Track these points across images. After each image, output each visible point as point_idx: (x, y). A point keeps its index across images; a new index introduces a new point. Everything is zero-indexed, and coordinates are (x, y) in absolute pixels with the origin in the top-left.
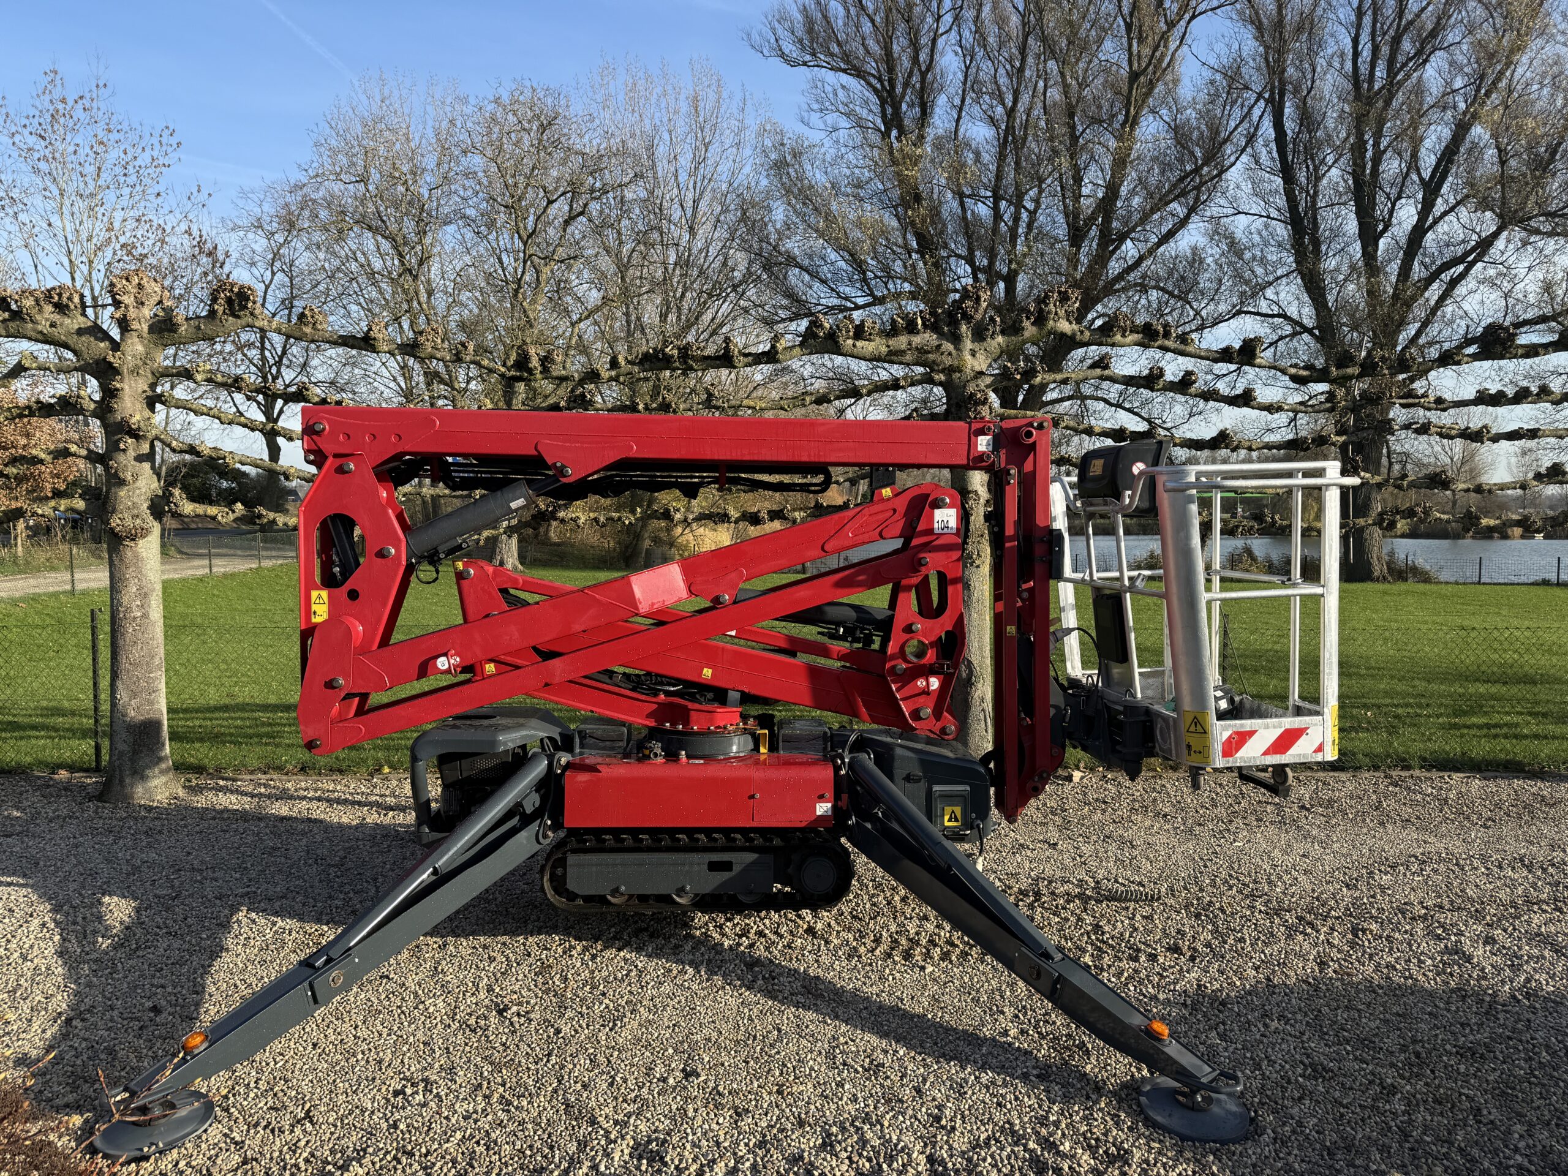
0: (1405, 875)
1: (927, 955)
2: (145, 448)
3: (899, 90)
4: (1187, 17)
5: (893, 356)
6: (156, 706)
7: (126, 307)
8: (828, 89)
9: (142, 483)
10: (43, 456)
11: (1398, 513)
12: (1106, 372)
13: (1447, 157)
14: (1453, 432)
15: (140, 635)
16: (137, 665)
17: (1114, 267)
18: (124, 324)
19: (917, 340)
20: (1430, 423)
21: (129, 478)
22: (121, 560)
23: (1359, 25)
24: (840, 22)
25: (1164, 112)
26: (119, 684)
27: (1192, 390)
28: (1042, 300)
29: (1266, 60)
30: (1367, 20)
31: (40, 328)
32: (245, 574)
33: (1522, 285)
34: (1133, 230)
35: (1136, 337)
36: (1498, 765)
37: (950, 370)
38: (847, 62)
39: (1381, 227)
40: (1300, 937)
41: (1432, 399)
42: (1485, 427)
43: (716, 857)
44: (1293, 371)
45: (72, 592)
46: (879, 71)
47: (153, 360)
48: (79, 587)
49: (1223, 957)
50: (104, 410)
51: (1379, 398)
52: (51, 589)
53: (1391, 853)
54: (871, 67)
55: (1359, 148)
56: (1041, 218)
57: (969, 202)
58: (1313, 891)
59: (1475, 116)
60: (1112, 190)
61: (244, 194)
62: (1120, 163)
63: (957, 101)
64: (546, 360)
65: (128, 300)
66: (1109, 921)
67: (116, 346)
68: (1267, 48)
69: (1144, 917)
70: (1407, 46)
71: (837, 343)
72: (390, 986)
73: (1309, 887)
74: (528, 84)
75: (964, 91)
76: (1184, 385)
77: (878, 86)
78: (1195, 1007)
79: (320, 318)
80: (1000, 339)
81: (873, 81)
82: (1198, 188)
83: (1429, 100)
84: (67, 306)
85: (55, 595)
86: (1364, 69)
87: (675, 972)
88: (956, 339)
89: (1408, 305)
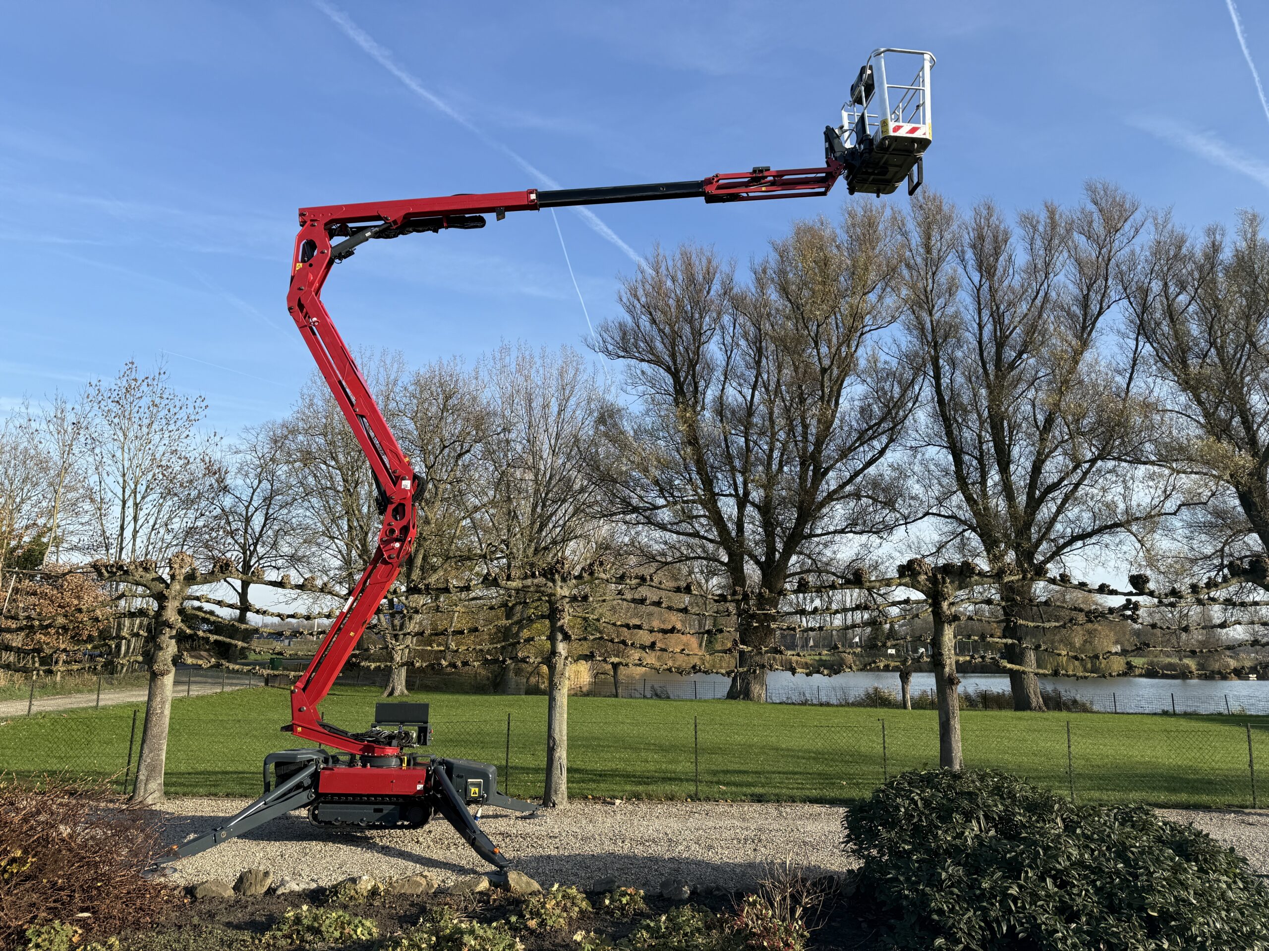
2: (174, 632)
5: (525, 588)
6: (160, 758)
7: (175, 568)
8: (638, 371)
9: (170, 649)
15: (158, 722)
16: (154, 737)
18: (173, 577)
21: (165, 646)
22: (155, 686)
26: (145, 746)
31: (135, 578)
32: (211, 696)
37: (550, 595)
43: (376, 807)
47: (183, 592)
48: (101, 703)
50: (157, 615)
61: (247, 430)
67: (168, 586)
71: (498, 583)
74: (438, 372)
75: (726, 372)
84: (149, 569)
85: (84, 709)
88: (554, 581)
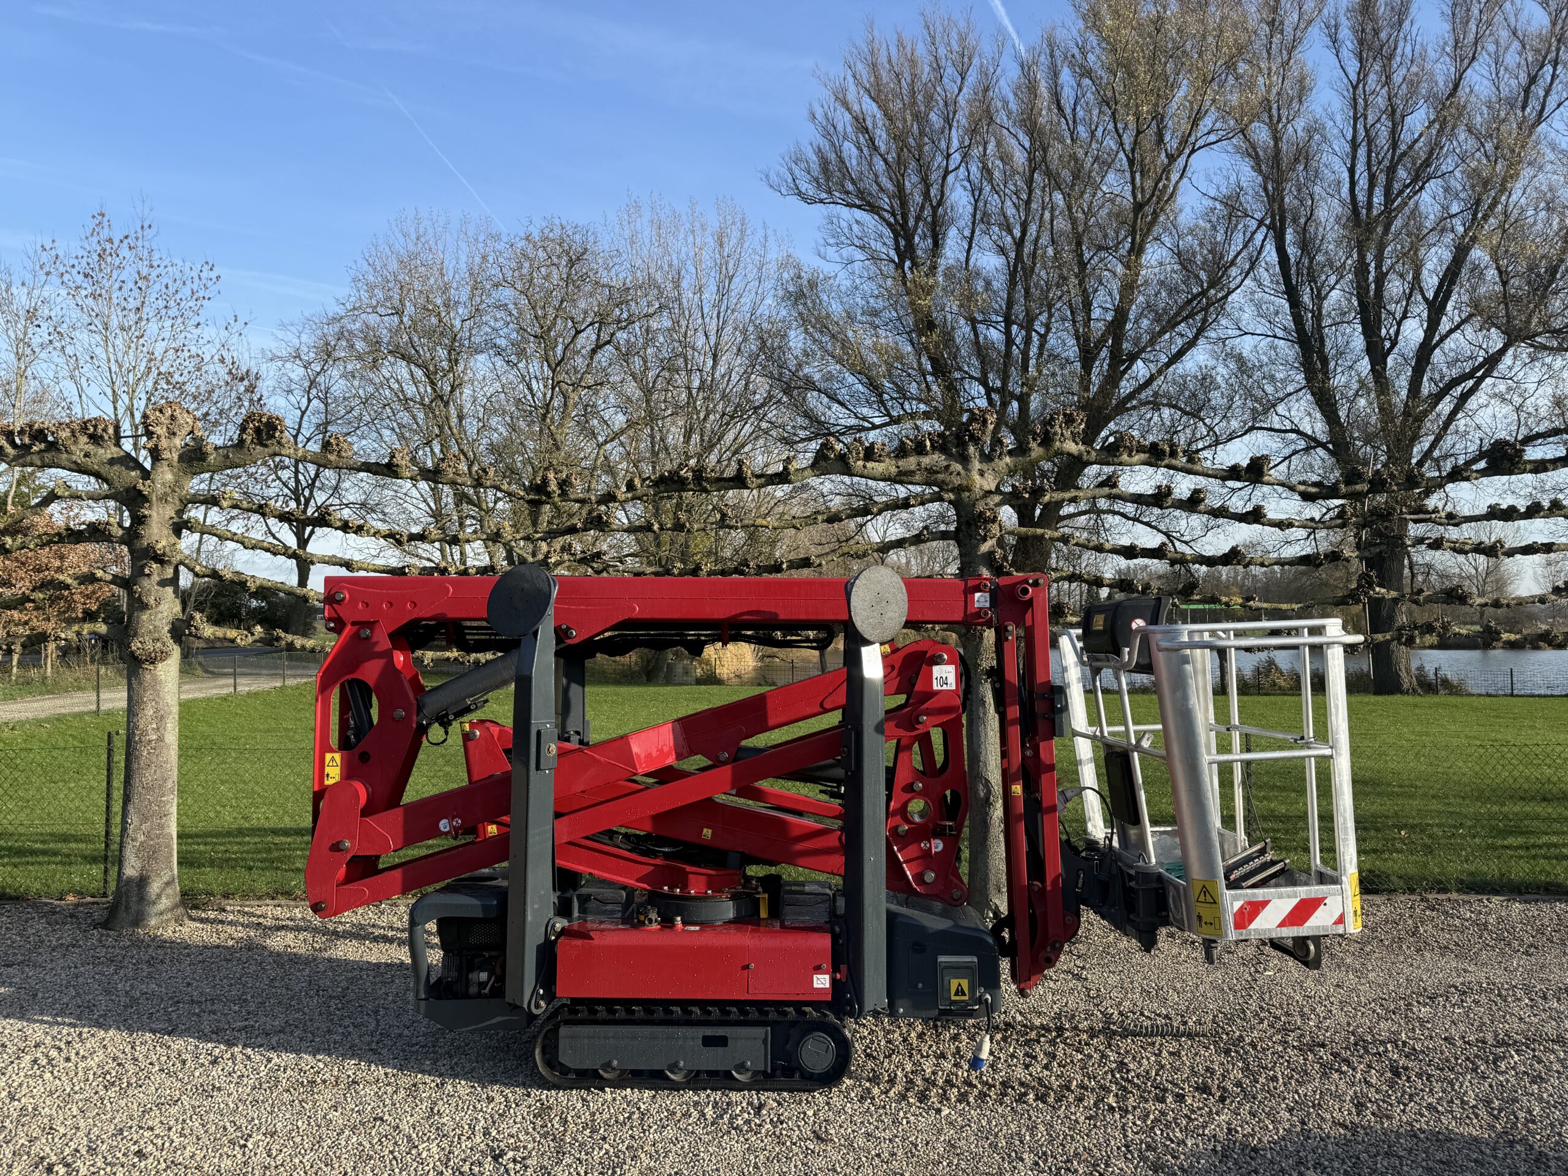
0: (1445, 1007)
1: (944, 1097)
2: (169, 572)
3: (911, 222)
4: (1187, 151)
5: (901, 478)
6: (166, 831)
7: (159, 437)
8: (844, 224)
10: (69, 581)
11: (1416, 628)
12: (1114, 491)
13: (1450, 278)
14: (1467, 547)
15: (154, 759)
16: (149, 789)
17: (1126, 386)
18: (155, 454)
19: (926, 461)
20: (1442, 538)
21: (152, 602)
22: (140, 684)
23: (1354, 158)
24: (854, 162)
25: (1167, 240)
26: (131, 808)
27: (1202, 507)
28: (1050, 422)
29: (1266, 189)
30: (1362, 152)
31: (74, 458)
32: (269, 693)
33: (1533, 399)
34: (1143, 350)
35: (1143, 456)
36: (1538, 888)
37: (959, 489)
38: (863, 199)
39: (1387, 344)
40: (1336, 1076)
41: (1443, 514)
42: (1499, 541)
44: (1302, 488)
45: (97, 712)
46: (892, 207)
47: (181, 487)
48: (104, 707)
49: (1254, 1098)
50: (131, 537)
51: (1390, 514)
52: (76, 709)
53: (1430, 983)
54: (885, 202)
55: (1361, 270)
56: (1052, 341)
57: (981, 327)
58: (1349, 1024)
59: (1474, 239)
60: (1121, 315)
62: (1128, 288)
63: (967, 233)
64: (564, 484)
65: (160, 430)
66: (1134, 1058)
67: (146, 475)
68: (1266, 179)
69: (1171, 1054)
70: (1402, 173)
71: (847, 464)
72: (385, 1129)
73: (1343, 1021)
74: (557, 221)
75: (974, 223)
76: (1193, 503)
77: (892, 220)
78: (1225, 1156)
79: (345, 446)
80: (1008, 459)
81: (886, 215)
82: (1206, 309)
83: (1429, 224)
84: (102, 437)
85: (79, 716)
86: (1361, 197)
87: (679, 1115)
88: (965, 460)
89: (1420, 419)
